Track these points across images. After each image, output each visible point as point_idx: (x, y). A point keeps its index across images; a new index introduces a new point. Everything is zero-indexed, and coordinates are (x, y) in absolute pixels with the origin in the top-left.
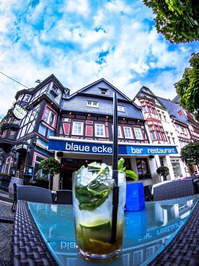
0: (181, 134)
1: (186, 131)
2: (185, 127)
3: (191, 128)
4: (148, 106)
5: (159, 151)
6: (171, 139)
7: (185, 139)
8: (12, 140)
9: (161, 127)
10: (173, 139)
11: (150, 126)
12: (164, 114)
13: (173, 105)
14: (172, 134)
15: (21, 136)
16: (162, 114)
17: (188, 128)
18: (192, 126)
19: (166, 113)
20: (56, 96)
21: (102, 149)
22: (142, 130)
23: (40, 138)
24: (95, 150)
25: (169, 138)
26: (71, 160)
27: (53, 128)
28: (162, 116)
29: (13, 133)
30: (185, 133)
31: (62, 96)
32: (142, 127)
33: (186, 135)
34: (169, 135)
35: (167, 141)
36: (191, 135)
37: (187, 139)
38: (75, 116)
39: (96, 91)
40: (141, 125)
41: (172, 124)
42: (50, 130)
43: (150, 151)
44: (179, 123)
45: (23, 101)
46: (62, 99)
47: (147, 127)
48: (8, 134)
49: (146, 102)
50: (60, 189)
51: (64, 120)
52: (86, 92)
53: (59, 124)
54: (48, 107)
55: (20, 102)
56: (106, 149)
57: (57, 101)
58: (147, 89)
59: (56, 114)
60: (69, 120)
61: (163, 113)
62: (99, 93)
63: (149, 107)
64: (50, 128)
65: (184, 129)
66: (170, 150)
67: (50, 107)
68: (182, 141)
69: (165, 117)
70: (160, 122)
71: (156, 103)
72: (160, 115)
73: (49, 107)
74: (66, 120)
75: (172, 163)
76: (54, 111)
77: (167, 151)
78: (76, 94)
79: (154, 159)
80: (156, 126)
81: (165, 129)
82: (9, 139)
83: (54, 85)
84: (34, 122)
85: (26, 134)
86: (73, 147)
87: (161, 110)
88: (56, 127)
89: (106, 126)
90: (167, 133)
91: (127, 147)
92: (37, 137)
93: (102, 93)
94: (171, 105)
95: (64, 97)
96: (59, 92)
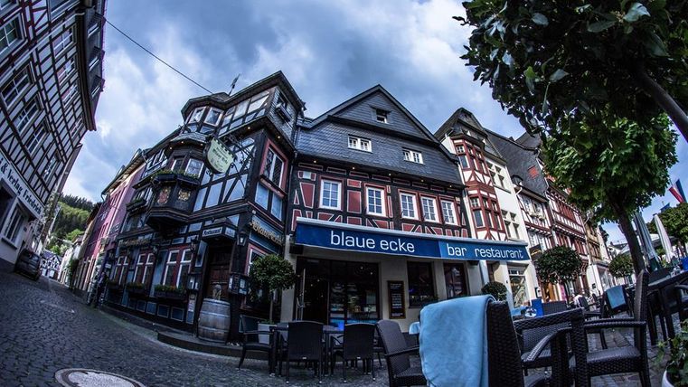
0: (532, 217)
1: (542, 213)
2: (540, 202)
3: (553, 205)
4: (470, 155)
5: (494, 253)
6: (511, 228)
7: (540, 229)
8: (183, 212)
9: (495, 202)
10: (516, 226)
11: (472, 198)
12: (501, 174)
13: (519, 153)
14: (513, 216)
15: (207, 206)
16: (497, 173)
17: (546, 204)
18: (556, 201)
19: (505, 172)
20: (285, 119)
21: (398, 246)
22: (457, 205)
23: (258, 215)
24: (385, 247)
25: (508, 224)
26: (317, 261)
27: (281, 192)
28: (496, 178)
29: (184, 196)
30: (541, 214)
31: (297, 119)
32: (458, 199)
33: (541, 220)
34: (508, 218)
35: (503, 232)
36: (552, 220)
37: (544, 229)
38: (325, 169)
39: (365, 114)
40: (455, 196)
41: (514, 194)
42: (277, 196)
43: (478, 253)
44: (528, 194)
45: (205, 122)
46: (296, 127)
47: (466, 200)
48: (173, 198)
49: (468, 146)
50: (294, 318)
51: (301, 175)
52: (346, 116)
53: (292, 183)
54: (270, 146)
55: (197, 124)
56: (405, 246)
57: (287, 130)
58: (468, 114)
59: (285, 161)
60: (312, 177)
61: (498, 170)
62: (372, 119)
63: (472, 157)
64: (275, 191)
65: (540, 208)
66: (513, 253)
67: (275, 147)
68: (533, 231)
69: (501, 178)
70: (491, 190)
71: (487, 149)
72: (493, 175)
73: (273, 145)
74: (307, 176)
75: (511, 277)
76: (282, 154)
77: (509, 254)
78: (325, 117)
79: (477, 267)
80: (485, 199)
81: (502, 206)
82: (176, 210)
83: (281, 94)
84: (245, 177)
85: (223, 203)
86: (345, 240)
87: (494, 164)
88: (287, 190)
89: (387, 194)
90: (505, 213)
91: (440, 244)
92: (254, 212)
93: (379, 119)
94: (516, 153)
95: (299, 123)
96: (289, 110)
